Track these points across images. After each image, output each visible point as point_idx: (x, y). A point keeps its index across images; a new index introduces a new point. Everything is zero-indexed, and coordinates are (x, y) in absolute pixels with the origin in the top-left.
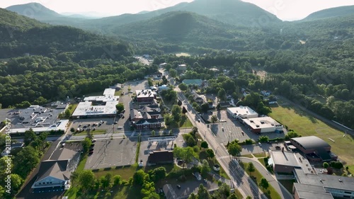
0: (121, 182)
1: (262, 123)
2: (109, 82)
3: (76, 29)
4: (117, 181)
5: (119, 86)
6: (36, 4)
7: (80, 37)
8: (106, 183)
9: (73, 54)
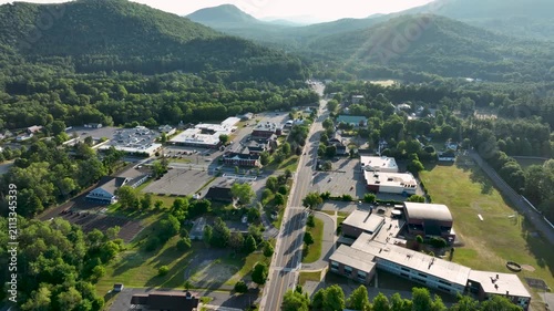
0: (161, 208)
1: (390, 180)
2: (238, 110)
3: (243, 41)
4: (158, 205)
5: (249, 115)
6: (228, 6)
7: (246, 52)
8: (146, 204)
9: (227, 73)
